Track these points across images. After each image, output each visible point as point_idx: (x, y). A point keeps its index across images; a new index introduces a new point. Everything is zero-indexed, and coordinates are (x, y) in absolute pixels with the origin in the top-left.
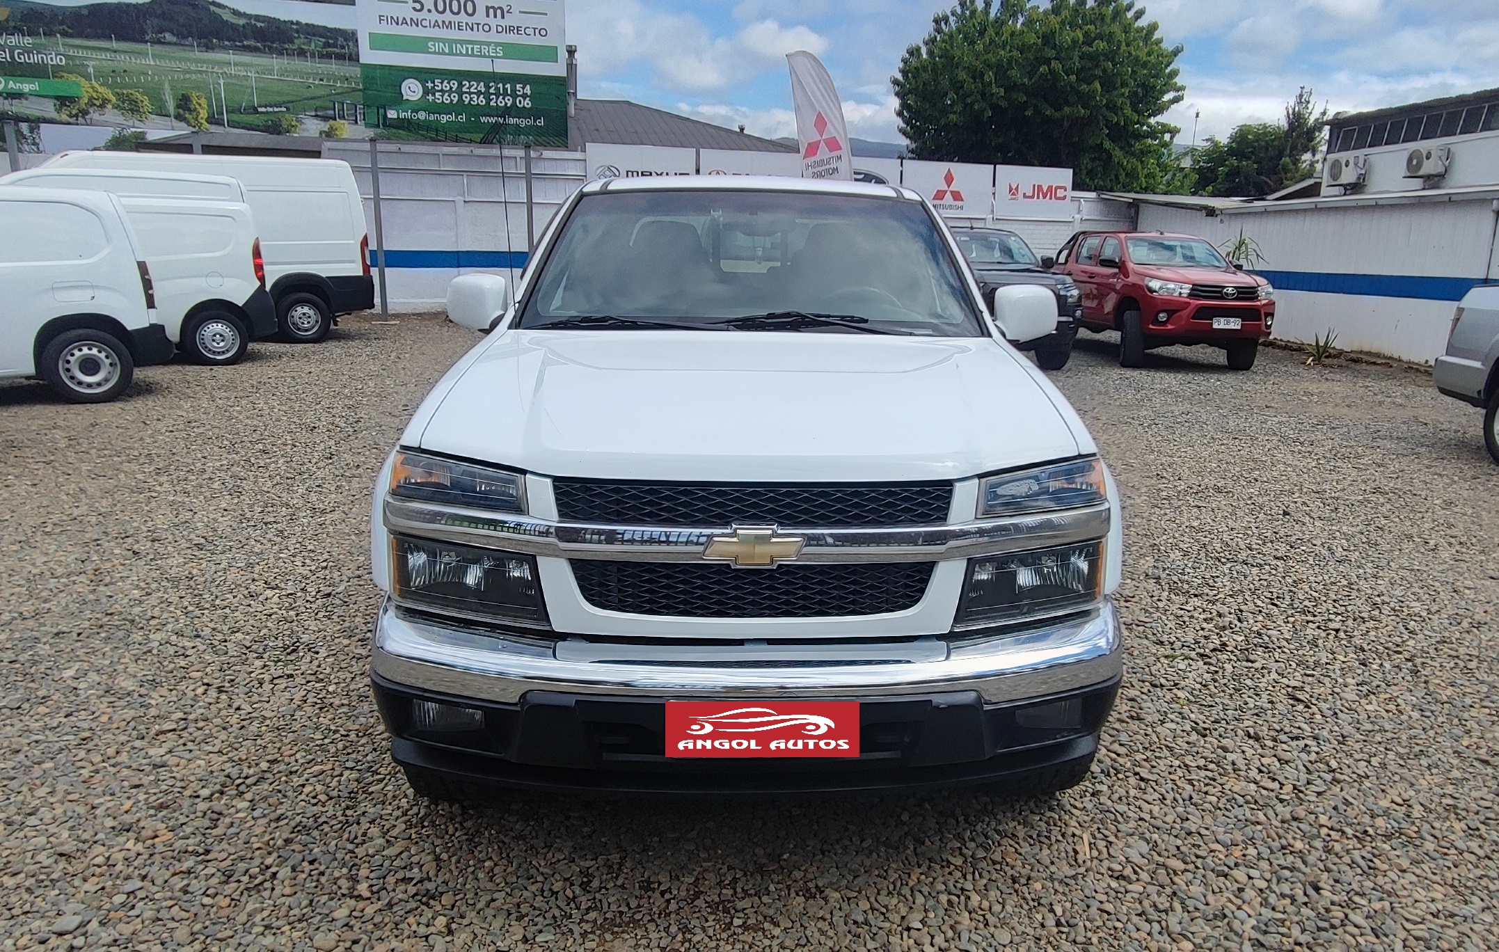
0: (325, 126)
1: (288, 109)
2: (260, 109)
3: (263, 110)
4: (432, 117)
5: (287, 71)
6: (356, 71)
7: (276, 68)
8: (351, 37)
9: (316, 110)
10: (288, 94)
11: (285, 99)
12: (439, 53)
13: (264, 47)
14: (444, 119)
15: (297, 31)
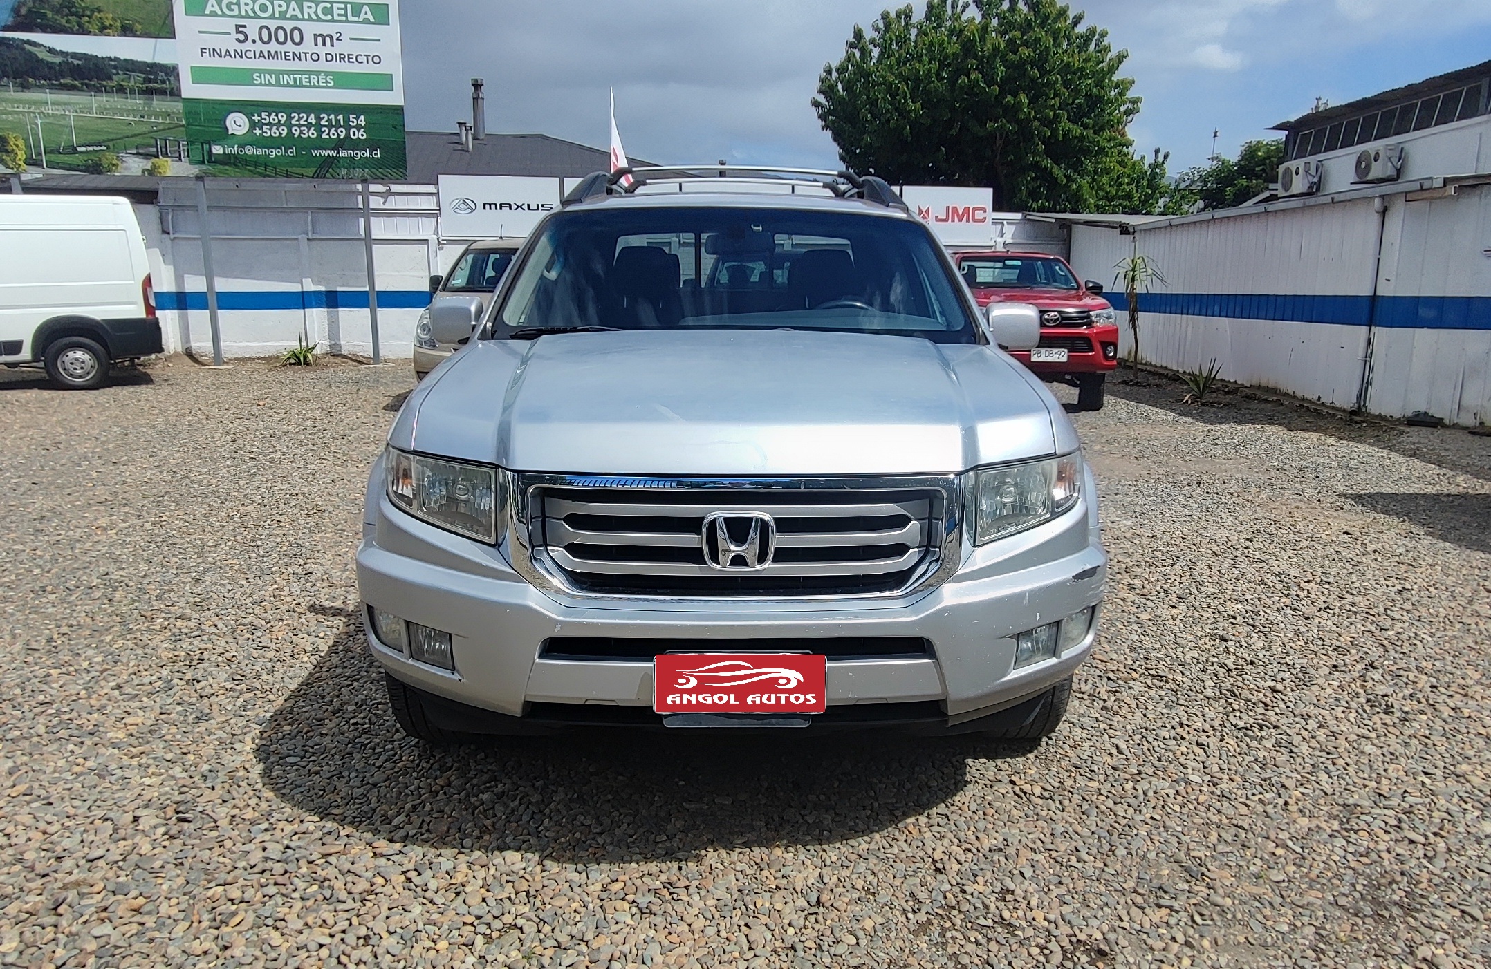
0: (148, 164)
1: (108, 147)
2: (79, 149)
3: (83, 149)
4: (260, 152)
5: (106, 109)
6: (179, 106)
7: (95, 106)
8: (172, 71)
9: (137, 148)
10: (108, 132)
11: (106, 137)
12: (265, 85)
13: (82, 84)
14: (273, 154)
15: (115, 67)
